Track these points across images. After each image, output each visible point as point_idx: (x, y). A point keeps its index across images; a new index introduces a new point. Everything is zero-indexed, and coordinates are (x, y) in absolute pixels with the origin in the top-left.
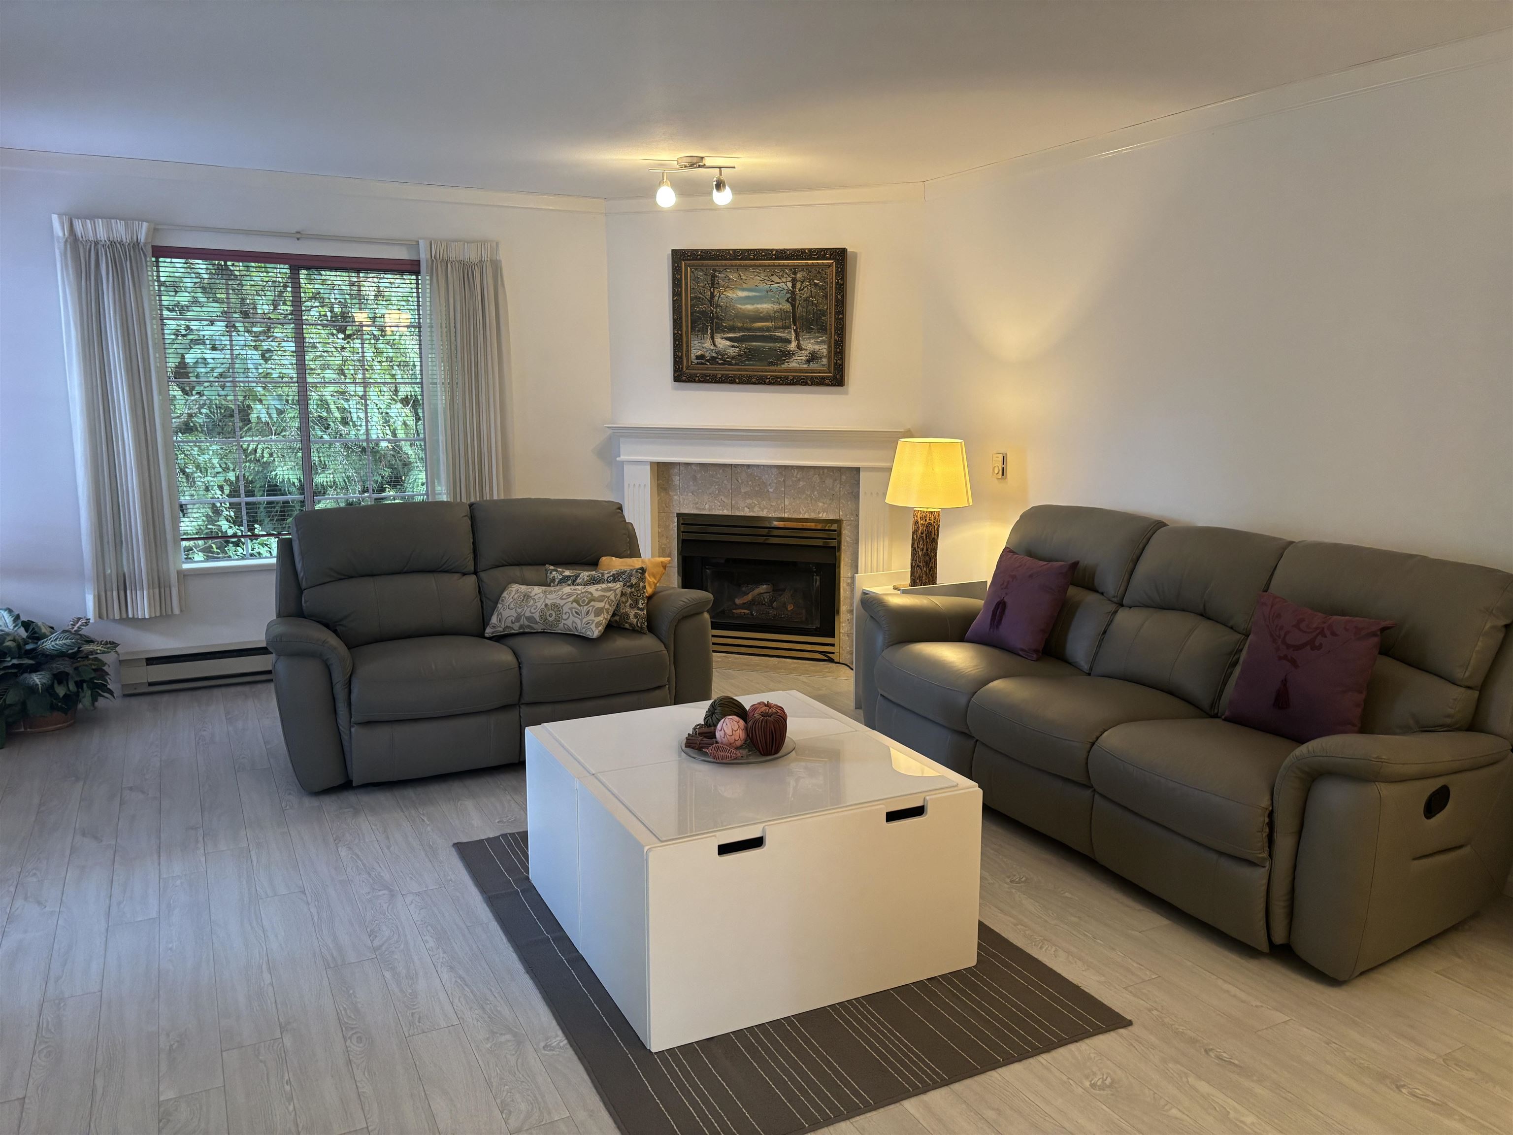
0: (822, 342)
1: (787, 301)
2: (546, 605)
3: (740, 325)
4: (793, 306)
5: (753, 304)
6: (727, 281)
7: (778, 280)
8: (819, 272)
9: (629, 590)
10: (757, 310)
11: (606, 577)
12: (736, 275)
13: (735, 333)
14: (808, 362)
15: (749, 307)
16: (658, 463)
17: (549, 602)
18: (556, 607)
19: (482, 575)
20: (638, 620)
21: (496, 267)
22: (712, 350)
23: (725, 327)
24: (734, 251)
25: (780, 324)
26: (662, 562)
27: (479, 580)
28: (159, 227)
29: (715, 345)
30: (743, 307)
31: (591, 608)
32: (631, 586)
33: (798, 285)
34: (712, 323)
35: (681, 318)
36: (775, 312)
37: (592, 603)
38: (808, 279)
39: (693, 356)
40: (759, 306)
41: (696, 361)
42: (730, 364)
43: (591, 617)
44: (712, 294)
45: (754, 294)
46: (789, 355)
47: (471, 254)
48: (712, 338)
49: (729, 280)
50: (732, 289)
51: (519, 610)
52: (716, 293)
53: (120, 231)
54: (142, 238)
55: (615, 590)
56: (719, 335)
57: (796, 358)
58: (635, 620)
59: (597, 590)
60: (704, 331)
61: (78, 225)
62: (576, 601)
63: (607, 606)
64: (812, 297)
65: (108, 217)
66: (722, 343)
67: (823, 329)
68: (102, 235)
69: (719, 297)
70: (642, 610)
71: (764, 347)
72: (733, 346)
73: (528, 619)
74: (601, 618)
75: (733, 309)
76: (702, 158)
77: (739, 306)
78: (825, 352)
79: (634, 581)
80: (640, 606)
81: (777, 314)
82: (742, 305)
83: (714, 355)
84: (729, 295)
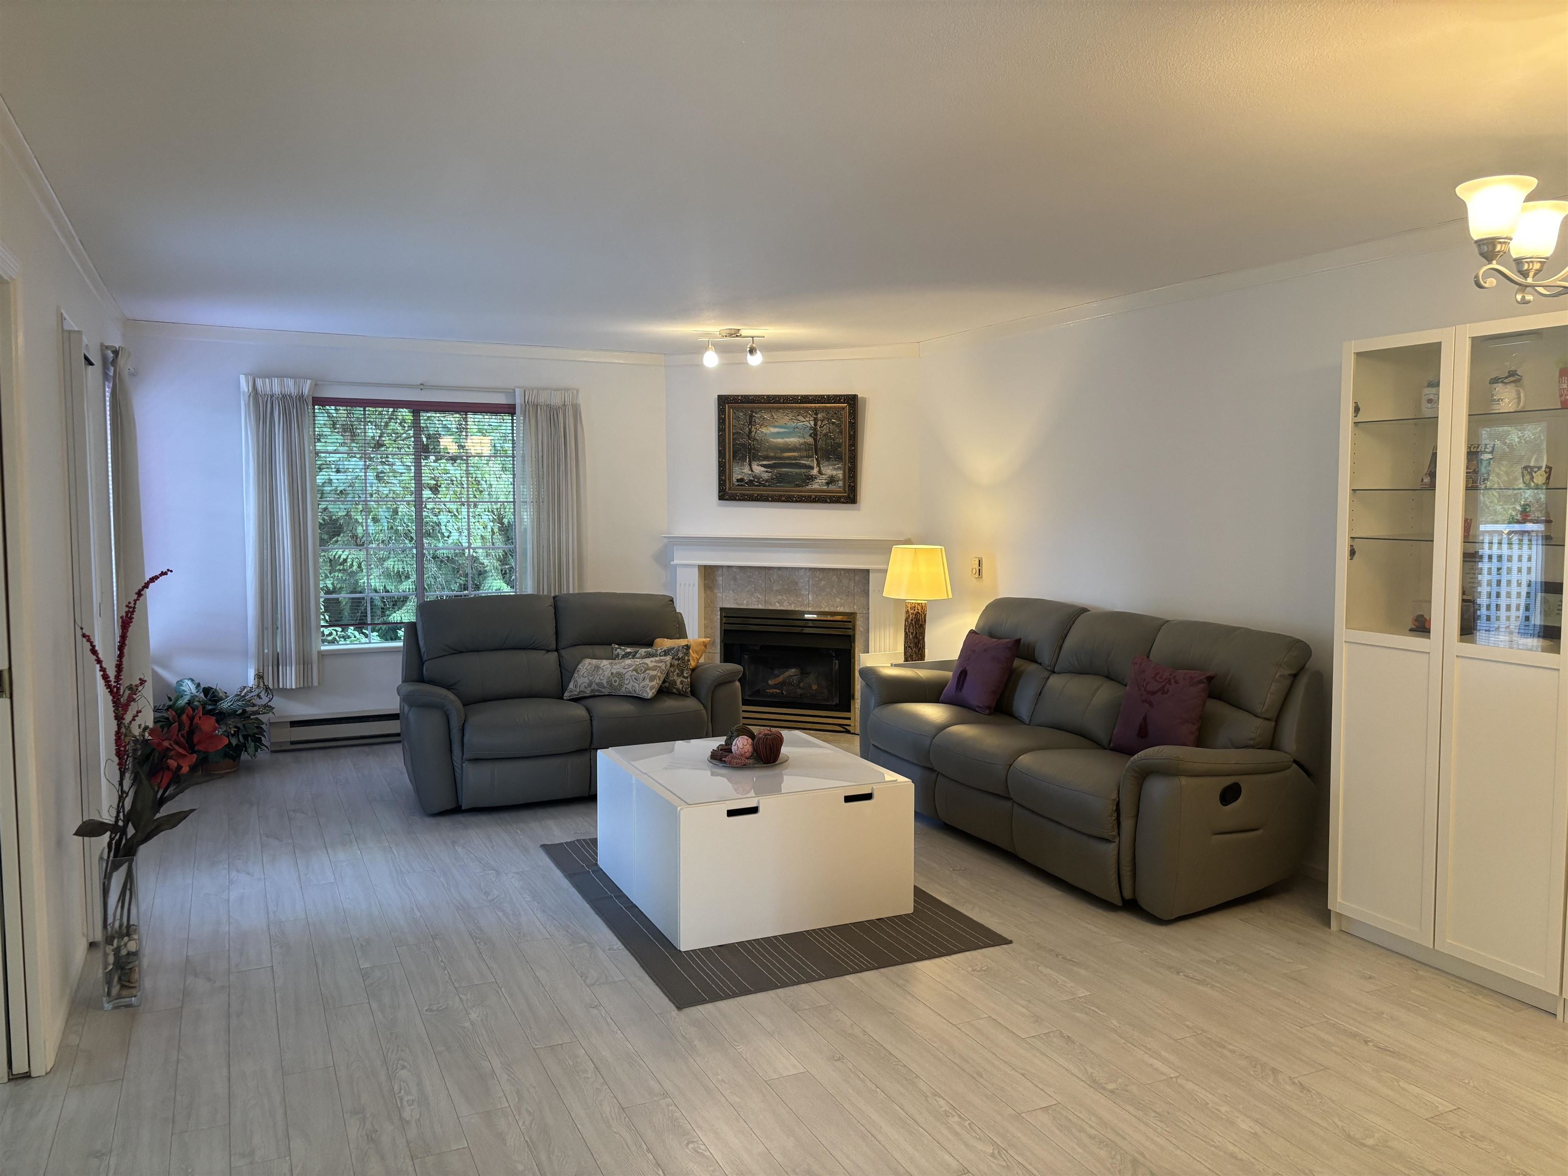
0: (839, 468)
1: (810, 435)
2: (612, 673)
3: (772, 454)
4: (815, 440)
5: (783, 438)
6: (761, 419)
7: (802, 419)
8: (835, 413)
9: (676, 662)
10: (786, 443)
11: (659, 653)
12: (770, 415)
13: (768, 461)
14: (828, 484)
15: (780, 440)
16: (705, 566)
17: (614, 671)
18: (620, 675)
19: (563, 652)
20: (683, 687)
21: (576, 409)
22: (750, 475)
23: (761, 456)
24: (768, 396)
25: (805, 454)
26: (703, 642)
27: (560, 656)
28: (320, 383)
30: (775, 440)
31: (646, 675)
32: (678, 659)
33: (819, 423)
34: (750, 453)
35: (725, 449)
36: (800, 445)
37: (648, 672)
38: (827, 419)
39: (734, 480)
40: (787, 440)
41: (737, 484)
42: (765, 486)
43: (647, 682)
44: (750, 430)
45: (784, 430)
46: (812, 478)
47: (556, 400)
48: (750, 465)
49: (763, 419)
50: (766, 426)
51: (591, 678)
52: (753, 429)
53: (290, 387)
54: (306, 392)
55: (666, 662)
56: (756, 463)
57: (818, 481)
58: (681, 686)
59: (651, 661)
60: (743, 459)
61: (259, 382)
62: (635, 670)
63: (659, 674)
64: (830, 432)
65: (281, 376)
66: (758, 469)
67: (839, 458)
68: (277, 390)
69: (756, 432)
70: (687, 678)
71: (791, 472)
72: (767, 472)
73: (598, 684)
74: (654, 683)
75: (767, 442)
76: (739, 330)
77: (772, 440)
78: (841, 476)
79: (680, 655)
80: (685, 675)
81: (802, 446)
82: (773, 438)
83: (752, 478)
84: (763, 431)
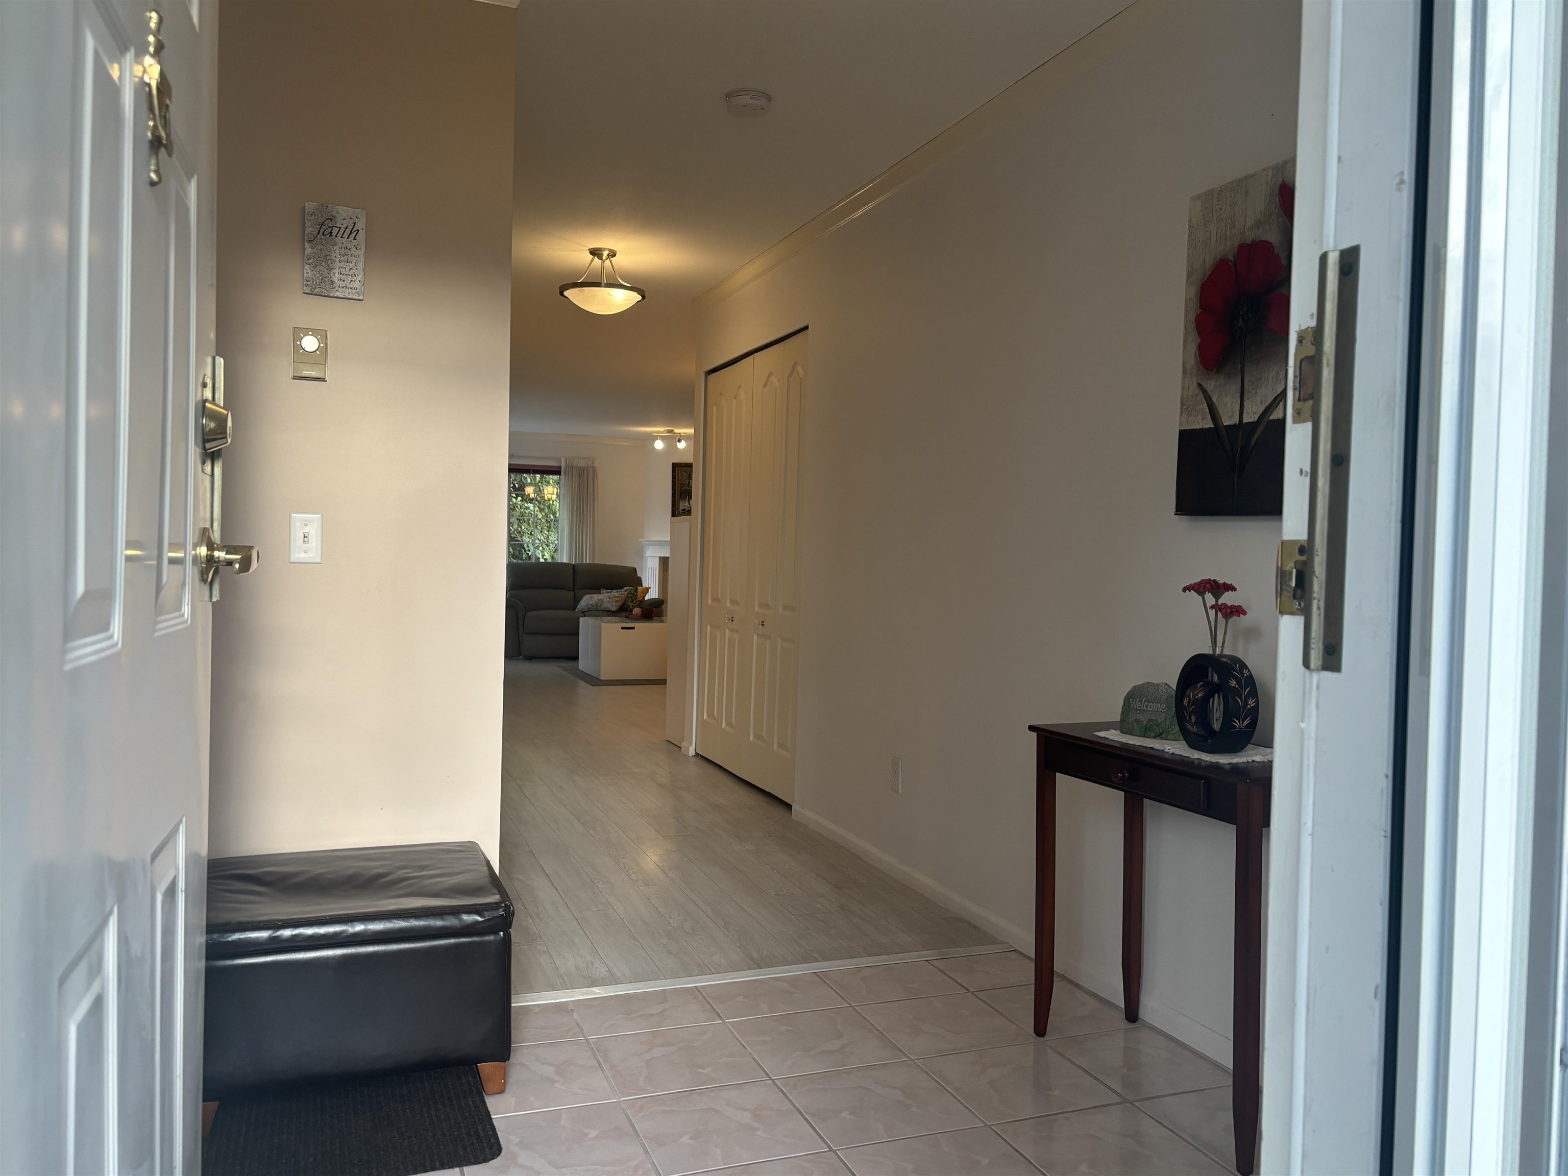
9: (630, 596)
16: (663, 557)
17: (599, 598)
18: (602, 600)
19: (576, 591)
21: (594, 470)
27: (574, 593)
31: (614, 600)
32: (631, 594)
44: (689, 482)
47: (583, 464)
51: (588, 602)
58: (632, 607)
59: (617, 594)
60: (685, 498)
62: (609, 598)
63: (620, 600)
70: (635, 604)
73: (591, 605)
74: (617, 604)
76: (673, 430)
79: (632, 592)
80: (634, 602)
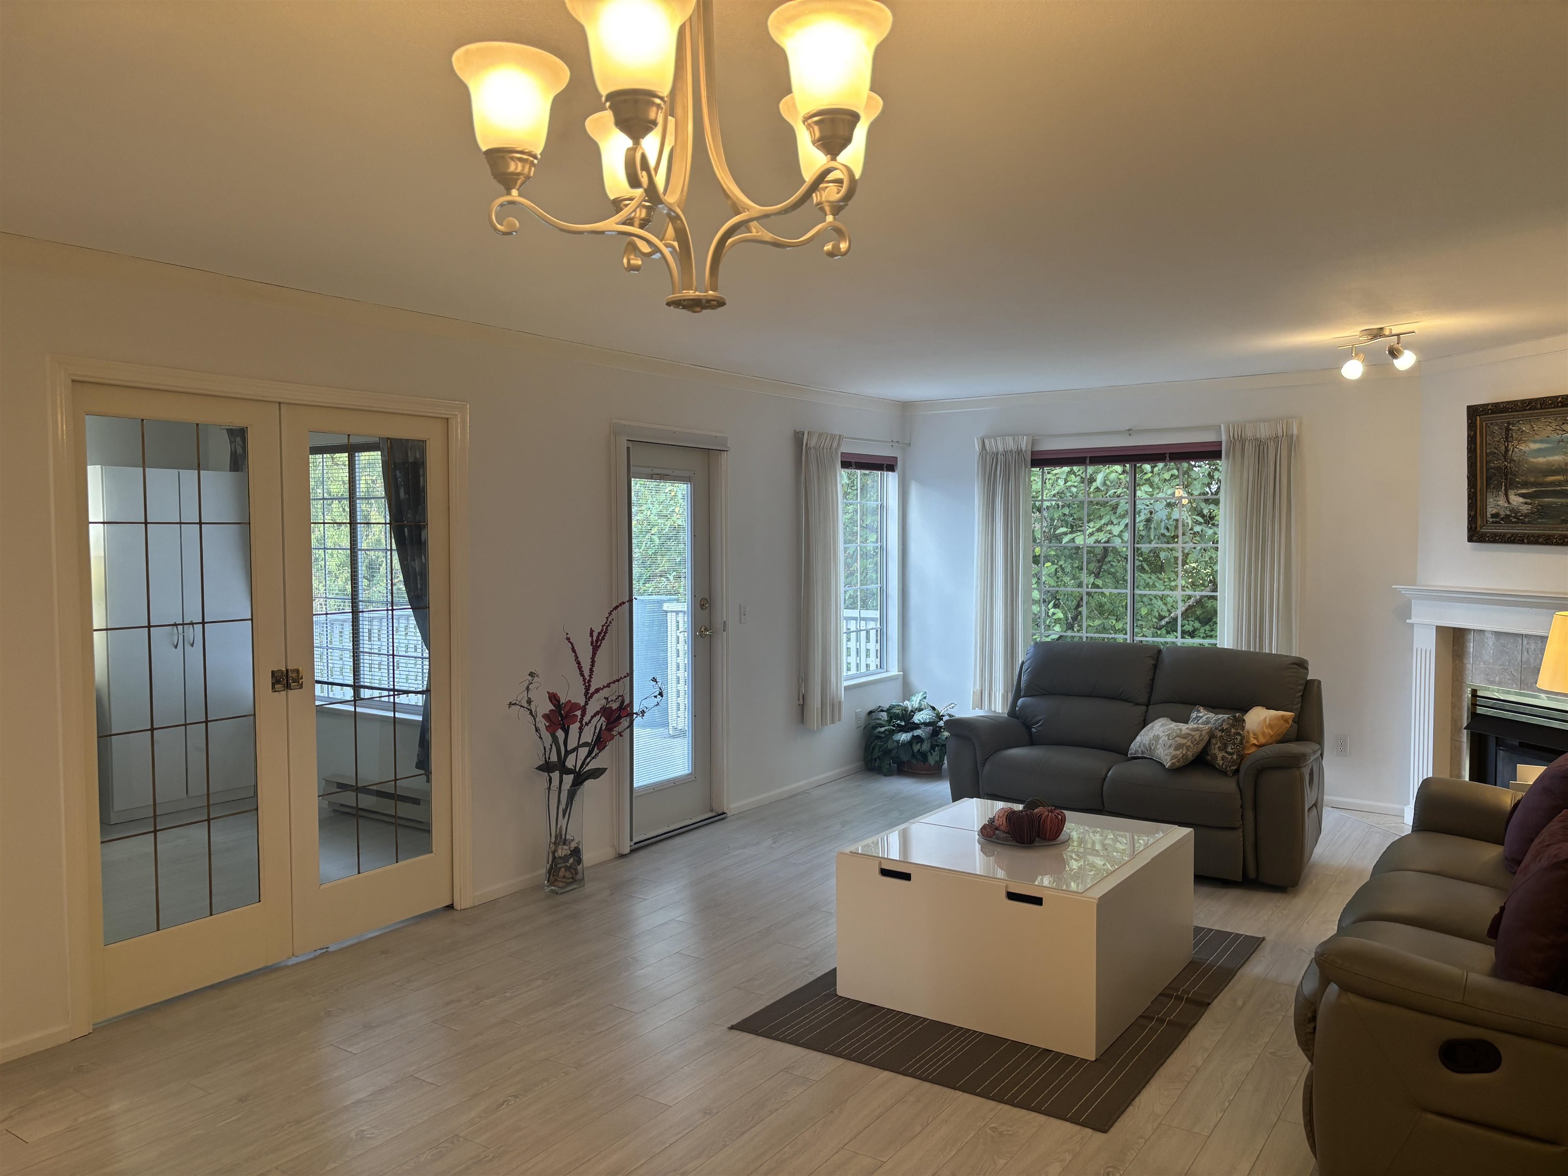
3: (1532, 480)
5: (1545, 457)
6: (1520, 433)
10: (1549, 464)
12: (1529, 427)
13: (1527, 488)
15: (1541, 460)
16: (1454, 628)
19: (1151, 707)
20: (1225, 763)
21: (1290, 440)
22: (1506, 508)
23: (1518, 483)
24: (1523, 401)
26: (1283, 716)
27: (1147, 711)
29: (1509, 503)
30: (1535, 460)
31: (1175, 743)
34: (1506, 479)
35: (1474, 476)
36: (1566, 464)
39: (1488, 515)
40: (1550, 458)
41: (1491, 520)
42: (1523, 523)
43: (1173, 749)
44: (1506, 448)
45: (1546, 445)
48: (1506, 495)
49: (1522, 432)
50: (1526, 441)
51: (1144, 740)
52: (1510, 447)
53: (1011, 441)
55: (1202, 731)
56: (1513, 492)
60: (1498, 488)
61: (987, 442)
62: (1169, 735)
63: (1189, 743)
65: (1002, 435)
66: (1516, 500)
68: (1000, 447)
69: (1513, 450)
71: (1556, 503)
72: (1526, 503)
74: (1178, 752)
75: (1526, 463)
77: (1532, 460)
80: (1229, 750)
82: (1534, 458)
83: (1508, 513)
84: (1521, 448)
